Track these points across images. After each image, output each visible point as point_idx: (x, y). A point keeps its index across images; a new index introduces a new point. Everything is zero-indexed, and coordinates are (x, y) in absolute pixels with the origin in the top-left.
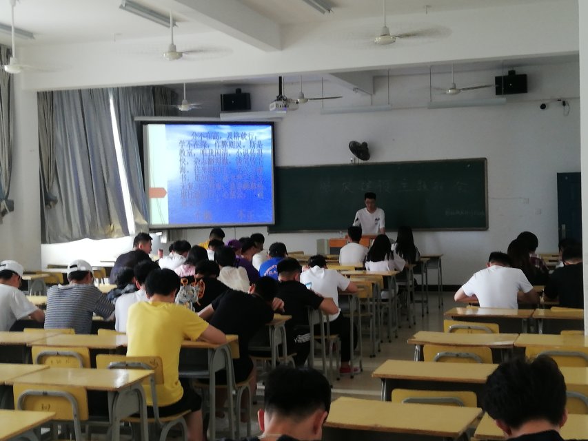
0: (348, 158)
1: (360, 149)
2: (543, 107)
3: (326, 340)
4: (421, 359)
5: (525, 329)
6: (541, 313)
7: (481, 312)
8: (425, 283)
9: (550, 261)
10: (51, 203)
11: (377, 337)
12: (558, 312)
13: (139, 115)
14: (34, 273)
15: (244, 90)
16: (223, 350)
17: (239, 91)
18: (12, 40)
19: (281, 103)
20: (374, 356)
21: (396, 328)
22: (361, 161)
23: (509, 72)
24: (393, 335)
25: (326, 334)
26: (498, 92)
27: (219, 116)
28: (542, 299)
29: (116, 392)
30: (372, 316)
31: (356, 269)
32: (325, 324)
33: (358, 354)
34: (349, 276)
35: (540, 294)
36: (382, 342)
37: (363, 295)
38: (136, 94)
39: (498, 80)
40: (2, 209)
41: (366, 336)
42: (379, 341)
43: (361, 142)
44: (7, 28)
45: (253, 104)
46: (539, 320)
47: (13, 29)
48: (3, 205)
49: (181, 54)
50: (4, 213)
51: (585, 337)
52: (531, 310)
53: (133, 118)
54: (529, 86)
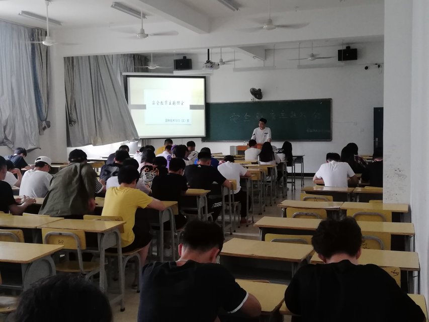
0: (249, 98)
1: (257, 93)
2: (366, 68)
3: (232, 204)
4: (285, 216)
5: (349, 199)
6: (359, 189)
7: (325, 189)
8: (293, 172)
9: (368, 159)
10: (72, 123)
11: (263, 203)
12: (369, 189)
13: (125, 71)
15: (188, 58)
16: (169, 210)
17: (185, 57)
18: (47, 26)
19: (209, 65)
21: (275, 198)
22: (257, 100)
23: (347, 47)
25: (232, 201)
26: (340, 59)
27: (173, 73)
28: (360, 182)
29: (102, 234)
30: (260, 191)
31: (252, 163)
32: (231, 195)
33: (251, 212)
34: (247, 167)
35: (359, 178)
36: (266, 206)
37: (255, 179)
38: (123, 59)
39: (340, 52)
40: (43, 126)
41: (257, 202)
42: (264, 205)
43: (257, 88)
44: (44, 18)
45: (193, 65)
46: (358, 194)
47: (47, 19)
48: (44, 123)
49: (147, 35)
50: (44, 128)
51: (383, 204)
52: (353, 188)
53: (121, 74)
54: (358, 56)
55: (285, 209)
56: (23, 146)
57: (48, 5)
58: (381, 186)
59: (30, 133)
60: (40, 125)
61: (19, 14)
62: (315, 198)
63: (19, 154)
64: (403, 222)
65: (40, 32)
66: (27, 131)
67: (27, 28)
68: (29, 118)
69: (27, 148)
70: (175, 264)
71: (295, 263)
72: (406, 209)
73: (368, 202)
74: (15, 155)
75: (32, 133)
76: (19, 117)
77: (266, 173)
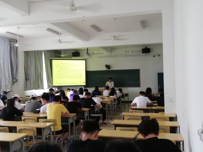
0: (105, 69)
1: (108, 67)
2: (154, 56)
4: (124, 119)
5: (150, 112)
7: (138, 108)
8: (124, 101)
9: (156, 95)
10: (27, 80)
13: (51, 57)
14: (22, 98)
16: (72, 117)
17: (77, 51)
18: (18, 38)
19: (88, 55)
20: (111, 119)
21: (117, 112)
22: (108, 70)
23: (146, 48)
24: (116, 114)
26: (143, 53)
27: (71, 58)
29: (44, 128)
30: (111, 109)
31: (107, 97)
37: (109, 103)
39: (143, 49)
40: (14, 81)
42: (113, 115)
43: (108, 64)
44: (16, 35)
45: (81, 55)
46: (153, 109)
47: (18, 35)
48: (15, 80)
49: (62, 42)
50: (15, 82)
51: (165, 114)
52: (151, 107)
53: (49, 58)
54: (150, 51)
55: (124, 116)
56: (5, 90)
57: (18, 29)
58: (164, 106)
59: (8, 85)
60: (12, 81)
61: (5, 33)
62: (136, 111)
63: (4, 94)
64: (174, 121)
65: (14, 41)
66: (7, 84)
67: (8, 39)
68: (8, 78)
69: (7, 91)
70: (81, 140)
71: (131, 139)
72: (175, 116)
73: (158, 113)
74: (2, 94)
75: (9, 84)
76: (3, 77)
77: (113, 101)
